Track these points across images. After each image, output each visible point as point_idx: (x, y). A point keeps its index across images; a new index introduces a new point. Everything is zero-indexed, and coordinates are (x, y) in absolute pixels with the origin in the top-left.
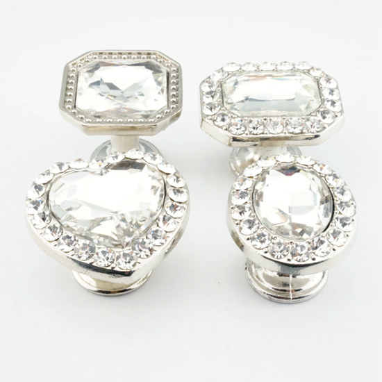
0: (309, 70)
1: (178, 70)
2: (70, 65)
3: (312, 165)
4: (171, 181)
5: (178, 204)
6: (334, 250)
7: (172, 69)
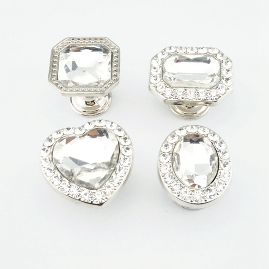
0: (216, 55)
1: (118, 52)
2: (55, 48)
3: (208, 134)
4: (122, 141)
5: (127, 157)
6: (217, 194)
7: (115, 51)
